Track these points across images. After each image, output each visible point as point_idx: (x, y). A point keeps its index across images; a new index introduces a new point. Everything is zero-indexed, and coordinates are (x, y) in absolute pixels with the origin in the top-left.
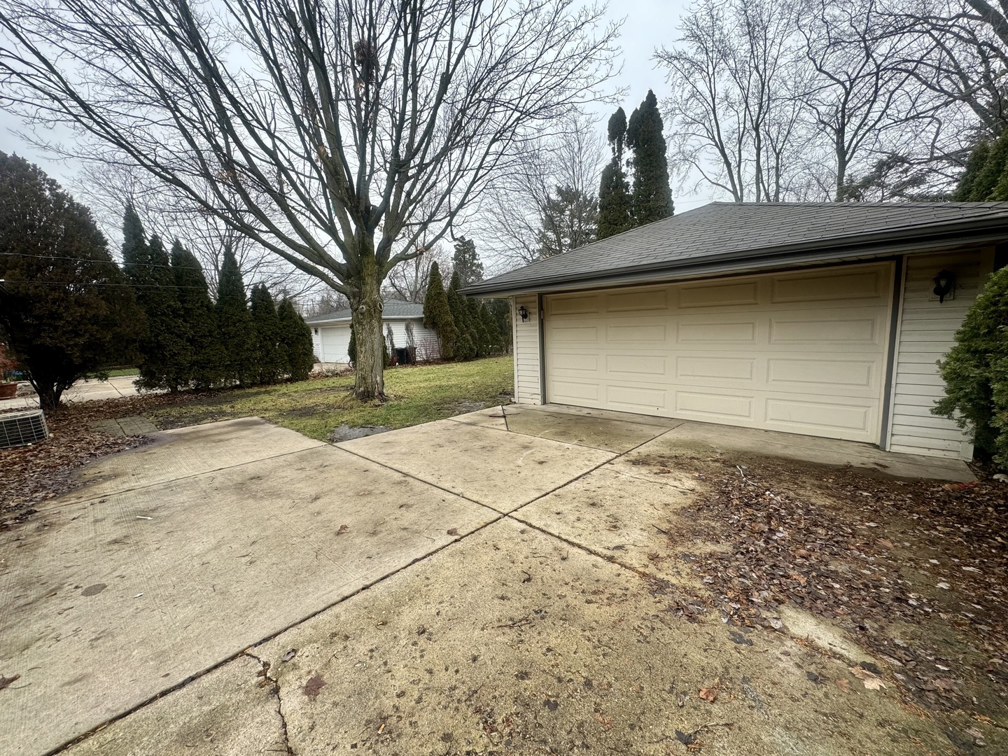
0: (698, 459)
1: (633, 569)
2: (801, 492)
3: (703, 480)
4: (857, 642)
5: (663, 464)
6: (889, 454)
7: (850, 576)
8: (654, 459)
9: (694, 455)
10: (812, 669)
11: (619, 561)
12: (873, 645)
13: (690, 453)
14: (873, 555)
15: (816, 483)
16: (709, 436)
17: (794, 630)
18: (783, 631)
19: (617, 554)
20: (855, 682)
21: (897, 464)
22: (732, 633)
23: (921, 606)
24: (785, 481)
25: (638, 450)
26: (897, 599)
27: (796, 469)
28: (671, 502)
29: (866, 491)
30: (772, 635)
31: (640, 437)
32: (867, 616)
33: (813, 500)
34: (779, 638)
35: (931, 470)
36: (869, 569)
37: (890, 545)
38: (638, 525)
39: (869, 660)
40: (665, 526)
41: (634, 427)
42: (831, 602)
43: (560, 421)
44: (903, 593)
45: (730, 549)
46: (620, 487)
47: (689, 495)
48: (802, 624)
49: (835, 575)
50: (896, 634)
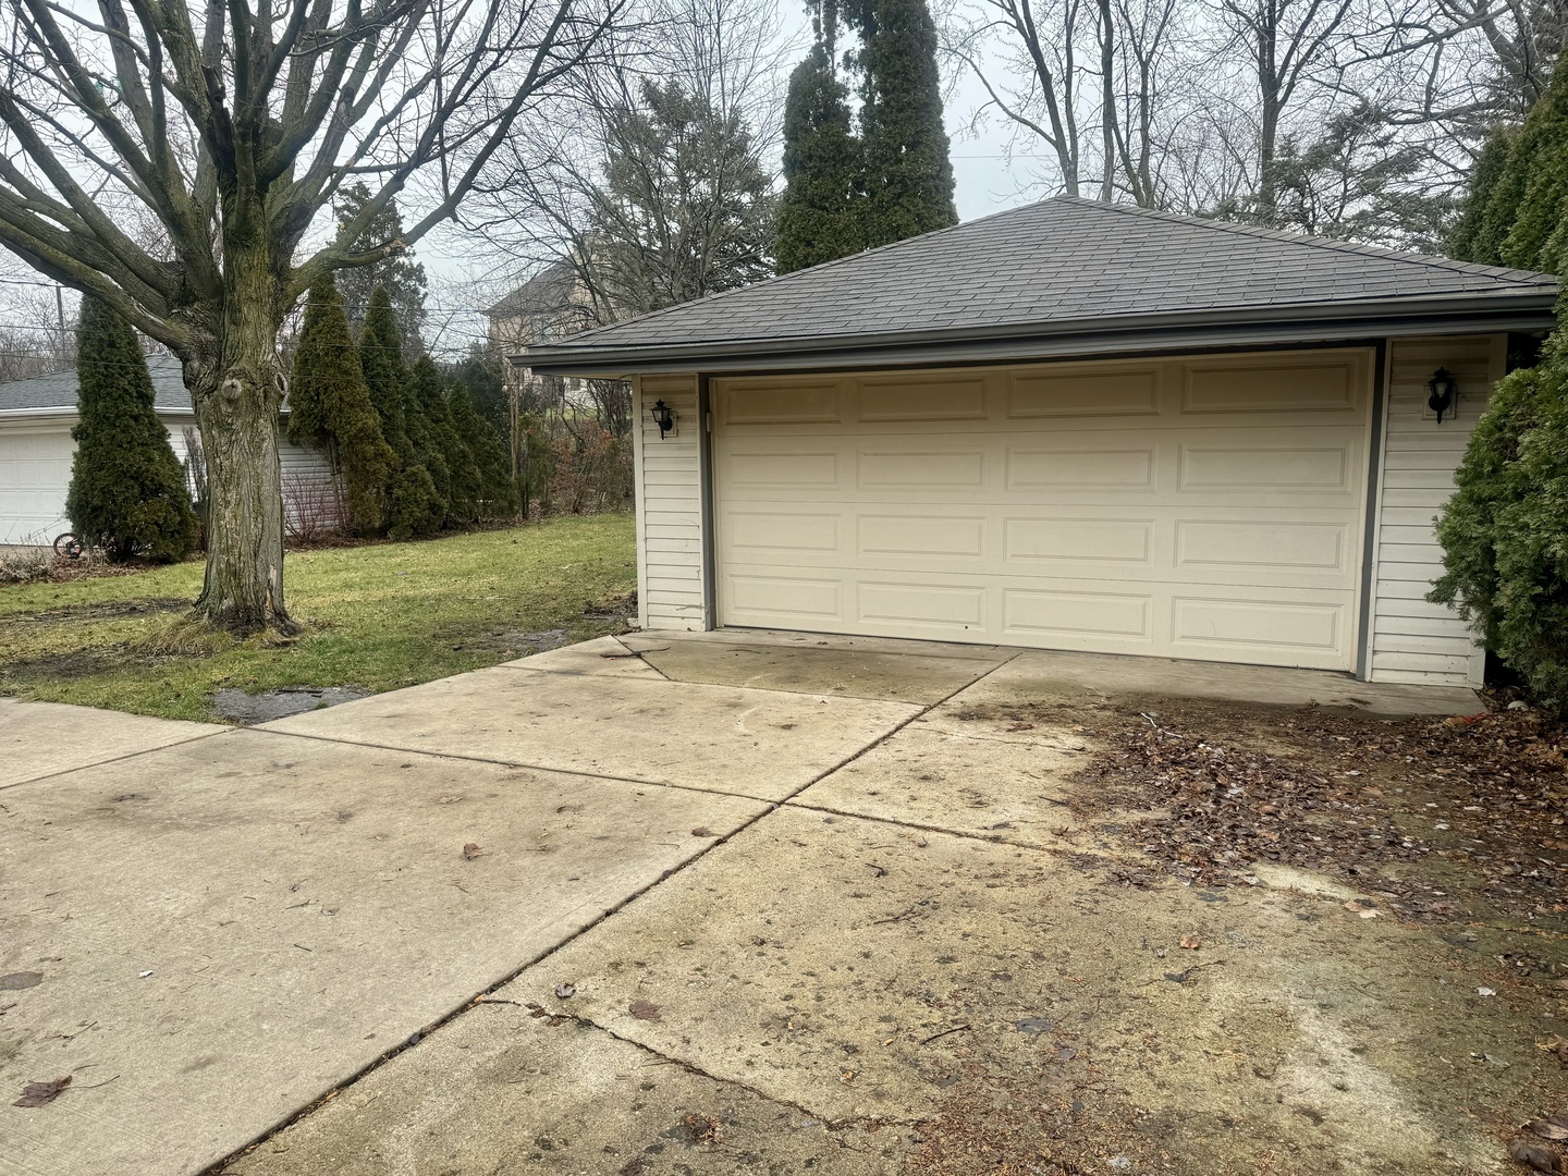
0: (1070, 707)
1: (1038, 848)
2: (1251, 742)
3: (1093, 736)
4: (1349, 885)
5: (1014, 717)
6: (1371, 686)
7: (1332, 827)
8: (994, 710)
9: (1062, 701)
10: (1302, 911)
11: (1011, 840)
12: (1366, 885)
13: (1054, 699)
14: (1359, 804)
15: (1270, 729)
16: (1077, 671)
17: (1273, 883)
18: (1261, 885)
19: (1003, 833)
20: (1349, 915)
21: (1384, 699)
22: (1201, 894)
23: (1417, 848)
24: (1223, 730)
25: (959, 697)
26: (1391, 843)
27: (1235, 714)
28: (1053, 767)
29: (1341, 734)
30: (1250, 890)
31: (952, 679)
32: (1357, 861)
33: (1269, 751)
34: (1257, 892)
35: (1429, 703)
36: (1355, 819)
37: (1378, 793)
38: (1016, 798)
39: (1362, 897)
40: (1058, 797)
41: (928, 662)
42: (1314, 854)
43: (771, 658)
44: (1396, 836)
45: (1168, 815)
46: (957, 753)
47: (1079, 757)
48: (1283, 877)
49: (1314, 829)
50: (1390, 873)
